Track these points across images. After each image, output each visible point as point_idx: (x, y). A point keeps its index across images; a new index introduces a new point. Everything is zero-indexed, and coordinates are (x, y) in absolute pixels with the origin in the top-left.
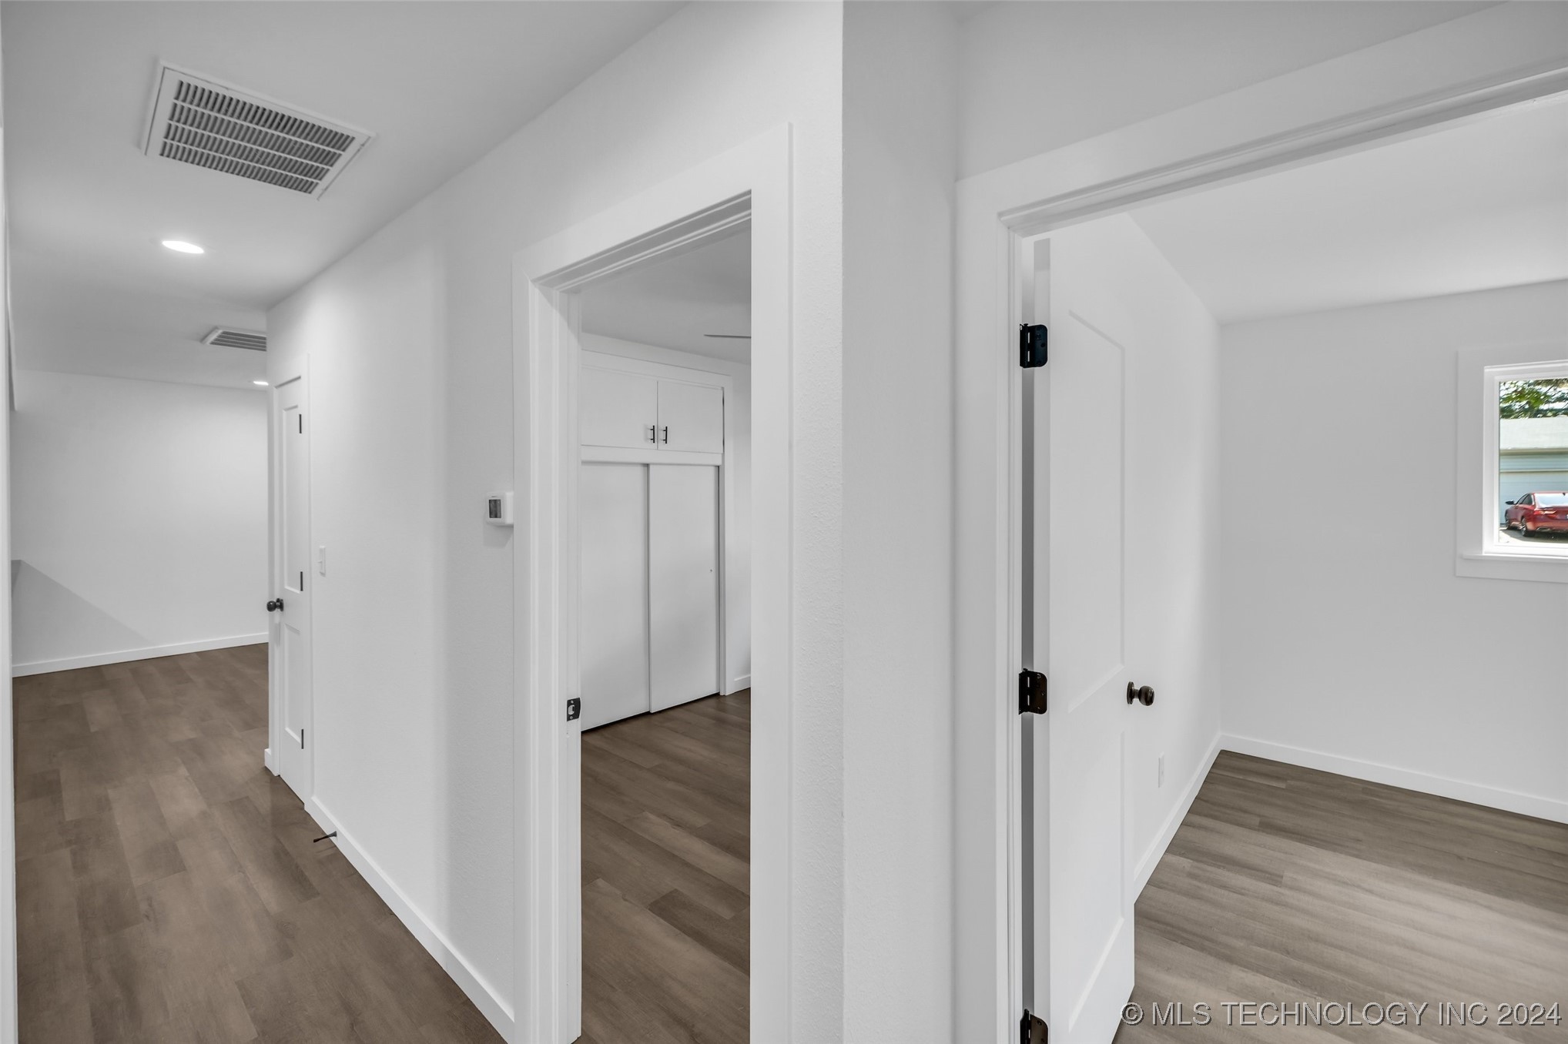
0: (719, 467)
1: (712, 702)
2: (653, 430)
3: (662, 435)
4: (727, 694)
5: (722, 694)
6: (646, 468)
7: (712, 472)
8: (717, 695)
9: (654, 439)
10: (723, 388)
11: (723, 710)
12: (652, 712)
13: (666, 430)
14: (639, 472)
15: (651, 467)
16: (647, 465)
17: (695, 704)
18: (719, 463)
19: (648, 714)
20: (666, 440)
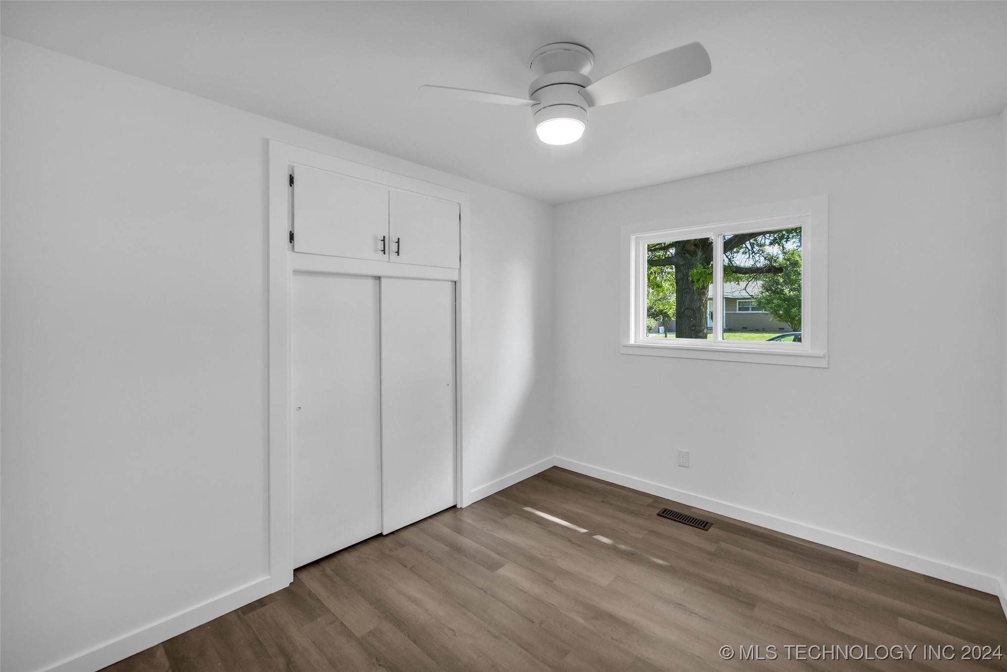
0: (455, 282)
1: (448, 517)
2: (384, 240)
3: (394, 247)
4: (463, 507)
5: (459, 506)
6: (378, 281)
7: (449, 287)
8: (455, 506)
9: (384, 251)
10: (459, 204)
11: (458, 531)
12: (384, 534)
13: (398, 242)
14: (369, 285)
15: (383, 280)
16: (378, 278)
17: (431, 520)
18: (456, 278)
19: (381, 535)
20: (398, 252)
